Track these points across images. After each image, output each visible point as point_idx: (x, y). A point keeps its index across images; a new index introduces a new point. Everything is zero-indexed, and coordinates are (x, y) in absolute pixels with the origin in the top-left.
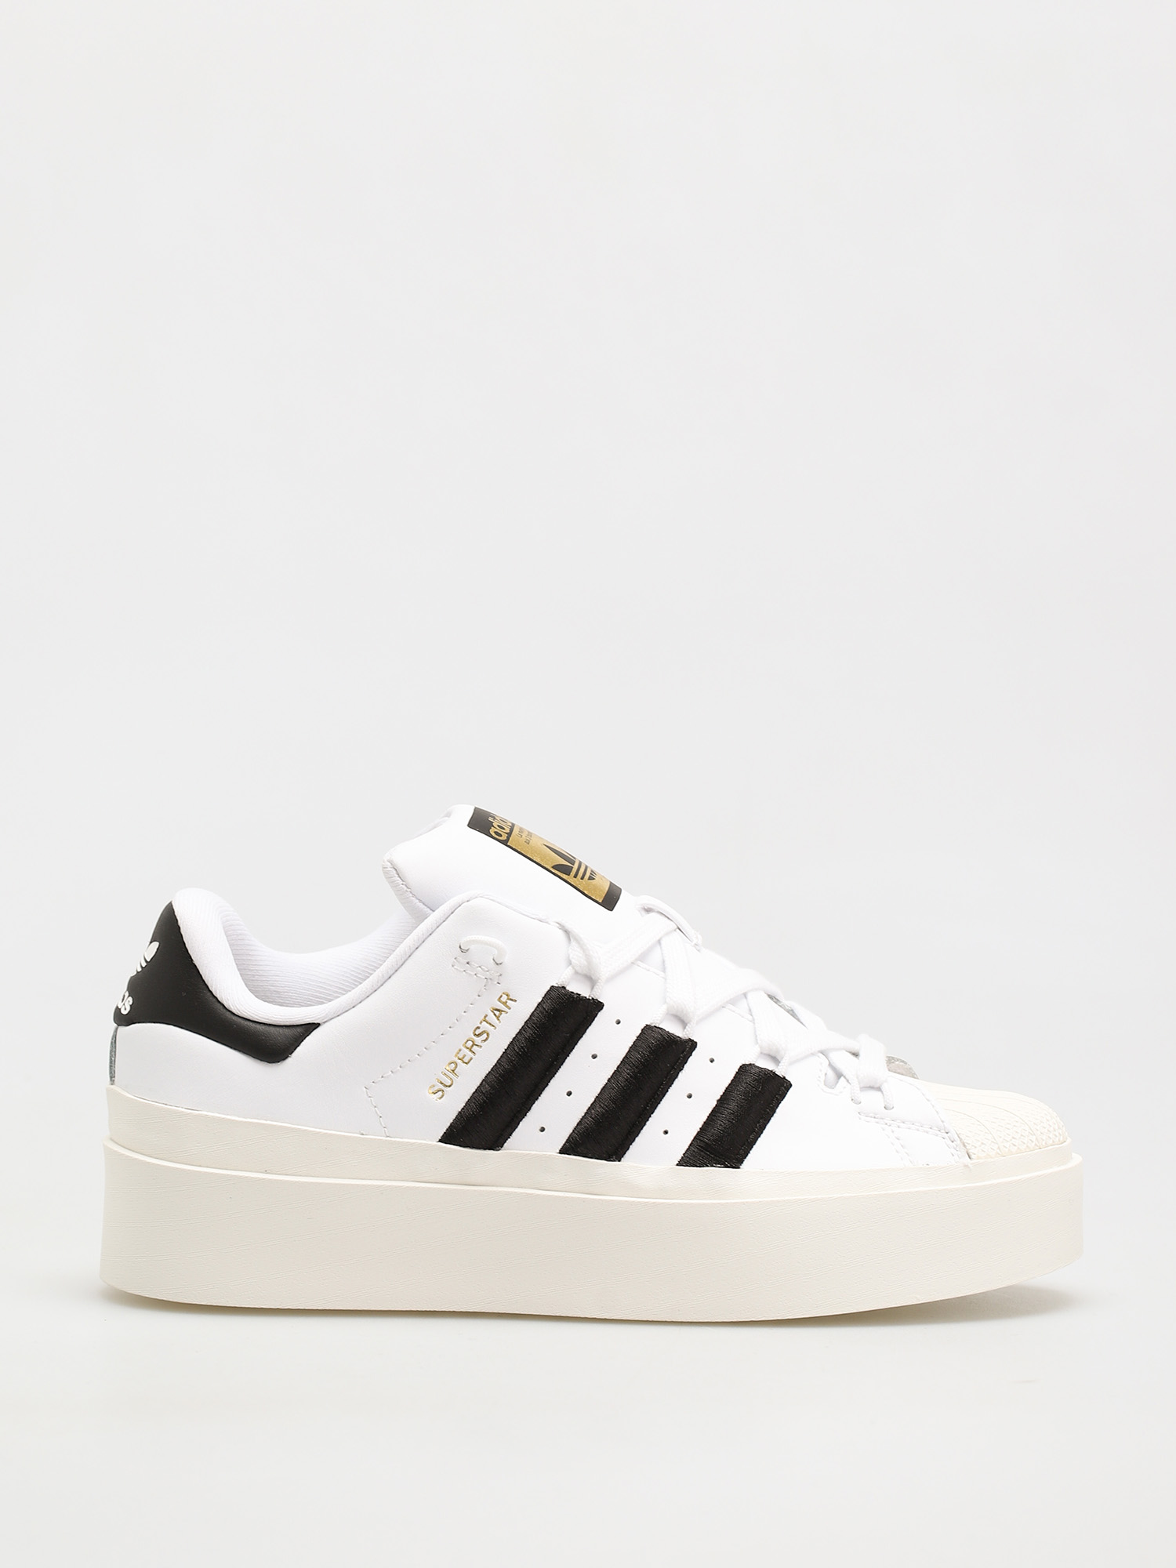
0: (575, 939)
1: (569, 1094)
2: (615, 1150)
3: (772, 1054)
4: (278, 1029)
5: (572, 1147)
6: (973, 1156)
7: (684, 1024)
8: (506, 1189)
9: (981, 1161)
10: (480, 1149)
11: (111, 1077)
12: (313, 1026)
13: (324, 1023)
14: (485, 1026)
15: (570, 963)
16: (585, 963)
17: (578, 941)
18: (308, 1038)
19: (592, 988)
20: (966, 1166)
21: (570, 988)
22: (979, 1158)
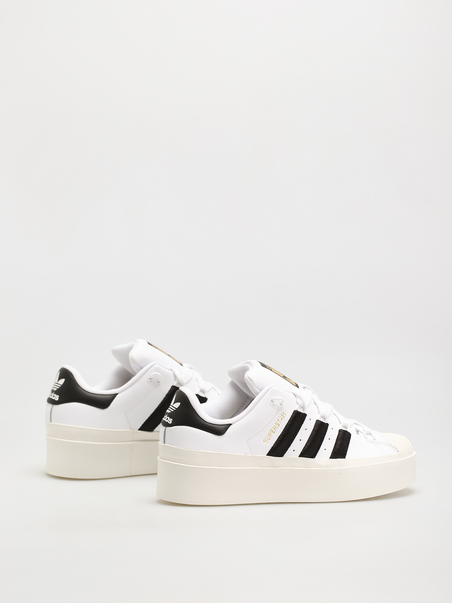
0: (298, 397)
1: (300, 440)
2: (313, 456)
3: (345, 426)
4: (220, 426)
5: (302, 455)
6: (399, 452)
7: (325, 419)
8: (285, 468)
9: (402, 453)
10: (277, 457)
11: (164, 442)
12: (231, 424)
13: (233, 423)
14: (278, 422)
15: (298, 403)
16: (302, 403)
17: (299, 397)
18: (229, 428)
19: (304, 410)
20: (399, 454)
21: (299, 411)
22: (401, 452)
